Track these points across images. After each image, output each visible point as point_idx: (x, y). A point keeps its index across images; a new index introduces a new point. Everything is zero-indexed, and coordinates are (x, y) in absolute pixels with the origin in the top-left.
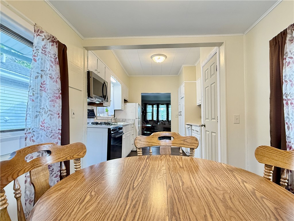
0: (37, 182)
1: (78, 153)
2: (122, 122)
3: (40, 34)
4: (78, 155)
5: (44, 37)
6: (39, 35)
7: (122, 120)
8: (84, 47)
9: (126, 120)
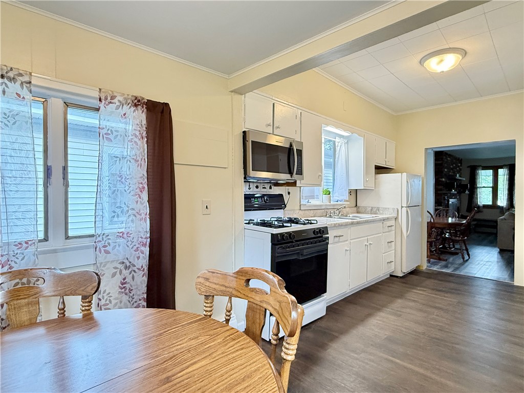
0: (14, 319)
1: (84, 288)
2: (371, 214)
3: (112, 101)
4: (83, 290)
5: (118, 104)
6: (111, 103)
7: (371, 210)
8: (232, 92)
9: (378, 209)
